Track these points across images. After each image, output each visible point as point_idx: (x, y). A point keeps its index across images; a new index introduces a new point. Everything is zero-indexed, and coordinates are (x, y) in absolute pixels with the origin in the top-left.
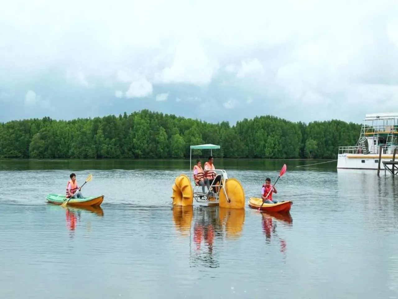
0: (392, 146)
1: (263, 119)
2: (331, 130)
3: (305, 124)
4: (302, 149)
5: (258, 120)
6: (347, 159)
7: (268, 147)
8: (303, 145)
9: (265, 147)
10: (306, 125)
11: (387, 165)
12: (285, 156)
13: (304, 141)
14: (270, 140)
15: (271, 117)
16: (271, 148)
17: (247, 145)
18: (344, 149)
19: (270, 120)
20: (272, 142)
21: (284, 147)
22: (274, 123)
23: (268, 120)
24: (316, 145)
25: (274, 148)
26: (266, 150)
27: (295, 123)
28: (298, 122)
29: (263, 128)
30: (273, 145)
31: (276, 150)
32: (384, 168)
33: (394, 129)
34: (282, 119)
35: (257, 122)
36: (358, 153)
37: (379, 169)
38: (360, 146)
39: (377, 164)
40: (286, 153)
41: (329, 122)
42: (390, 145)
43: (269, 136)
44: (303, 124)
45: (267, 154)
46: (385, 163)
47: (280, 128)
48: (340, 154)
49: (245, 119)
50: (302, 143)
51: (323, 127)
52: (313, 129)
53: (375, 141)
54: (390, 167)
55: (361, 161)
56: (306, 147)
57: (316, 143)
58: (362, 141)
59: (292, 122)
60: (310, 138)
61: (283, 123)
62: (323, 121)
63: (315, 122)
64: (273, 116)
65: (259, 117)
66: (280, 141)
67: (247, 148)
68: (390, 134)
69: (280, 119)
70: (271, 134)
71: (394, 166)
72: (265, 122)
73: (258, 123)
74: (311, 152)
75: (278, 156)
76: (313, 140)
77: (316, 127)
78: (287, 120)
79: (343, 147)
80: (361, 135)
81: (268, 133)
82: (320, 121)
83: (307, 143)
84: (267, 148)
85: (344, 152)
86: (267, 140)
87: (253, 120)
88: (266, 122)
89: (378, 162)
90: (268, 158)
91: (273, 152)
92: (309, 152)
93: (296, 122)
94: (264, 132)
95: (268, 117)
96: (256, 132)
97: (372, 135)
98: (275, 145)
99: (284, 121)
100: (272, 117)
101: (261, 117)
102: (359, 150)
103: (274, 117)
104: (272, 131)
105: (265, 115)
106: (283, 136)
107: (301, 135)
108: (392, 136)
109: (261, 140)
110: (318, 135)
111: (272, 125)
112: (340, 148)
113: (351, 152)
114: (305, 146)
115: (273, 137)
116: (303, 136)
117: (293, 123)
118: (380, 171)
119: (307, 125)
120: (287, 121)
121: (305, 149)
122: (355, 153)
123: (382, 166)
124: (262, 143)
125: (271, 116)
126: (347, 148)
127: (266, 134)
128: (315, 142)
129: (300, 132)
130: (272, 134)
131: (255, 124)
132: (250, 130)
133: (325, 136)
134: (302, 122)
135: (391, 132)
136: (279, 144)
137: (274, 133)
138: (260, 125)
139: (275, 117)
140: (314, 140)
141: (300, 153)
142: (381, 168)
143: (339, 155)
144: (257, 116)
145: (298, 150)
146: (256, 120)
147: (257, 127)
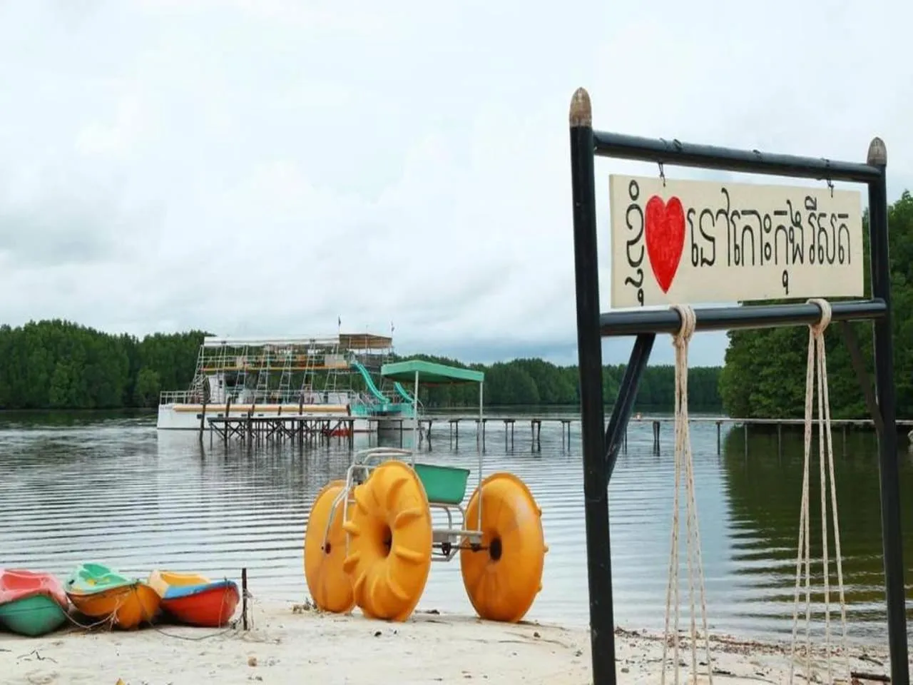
0: (244, 390)
1: (45, 328)
2: (188, 352)
3: (136, 339)
4: (130, 389)
5: (34, 329)
6: (174, 411)
7: (55, 386)
8: (131, 380)
9: (50, 386)
10: (138, 341)
11: (215, 424)
12: (92, 403)
13: (133, 373)
14: (61, 370)
15: (62, 324)
16: (62, 387)
17: (9, 381)
18: (170, 396)
19: (60, 329)
20: (65, 375)
21: (90, 385)
22: (70, 335)
23: (57, 329)
24: (157, 380)
25: (69, 388)
26: (52, 390)
27: (115, 336)
28: (122, 335)
29: (45, 346)
30: (67, 381)
31: (73, 391)
32: (209, 427)
33: (248, 363)
34: (87, 327)
35: (32, 332)
36: (193, 402)
37: (203, 428)
38: (195, 390)
39: (200, 421)
40: (95, 398)
41: (185, 336)
42: (241, 390)
43: (58, 364)
44: (131, 338)
45: (54, 401)
46: (212, 421)
47: (82, 346)
48: (162, 403)
49: (5, 325)
50: (130, 376)
51: (174, 346)
52: (152, 349)
53: (221, 383)
54: (221, 425)
55: (196, 416)
56: (138, 386)
57: (159, 378)
58: (198, 382)
59: (109, 334)
60: (146, 367)
61: (90, 337)
62: (173, 334)
63: (158, 336)
64: (67, 322)
65: (37, 323)
66: (82, 373)
67: (9, 387)
68: (242, 371)
69: (84, 327)
70: (62, 358)
71: (226, 425)
72: (50, 333)
73: (33, 336)
74: (147, 395)
75: (76, 404)
76: (151, 371)
77: (158, 344)
78: (99, 329)
79: (167, 392)
80: (196, 372)
81: (55, 355)
82: (167, 334)
83: (141, 376)
84: (52, 388)
85: (170, 400)
86: (53, 370)
87: (23, 330)
88: (52, 333)
89: (201, 417)
90: (55, 408)
91: (65, 395)
92: (143, 397)
93: (119, 335)
94: (47, 354)
95: (57, 323)
96: (29, 354)
97: (213, 373)
98: (71, 380)
99: (91, 332)
100: (65, 322)
101: (43, 323)
102: (193, 398)
103: (70, 323)
104: (65, 352)
105: (50, 317)
106: (88, 362)
107: (127, 360)
108: (267, 373)
109: (40, 371)
110: (163, 362)
111: (64, 340)
112: (163, 394)
113: (180, 401)
114: (134, 383)
115: (68, 364)
116: (132, 362)
117: (111, 337)
118: (204, 432)
119: (141, 340)
120: (98, 332)
121: (136, 389)
122: (186, 402)
123: (207, 425)
124: (43, 376)
125: (62, 320)
126: (174, 394)
127: (52, 358)
128: (156, 375)
129: (125, 355)
130: (65, 358)
131: (27, 337)
132: (14, 351)
133: (175, 362)
134: (130, 334)
135: (243, 368)
136: (80, 379)
137: (68, 356)
138: (39, 339)
139: (72, 323)
140: (155, 371)
141: (124, 397)
142: (205, 426)
143: (160, 406)
144: (31, 321)
145: (120, 391)
146: (31, 328)
147: (32, 345)
